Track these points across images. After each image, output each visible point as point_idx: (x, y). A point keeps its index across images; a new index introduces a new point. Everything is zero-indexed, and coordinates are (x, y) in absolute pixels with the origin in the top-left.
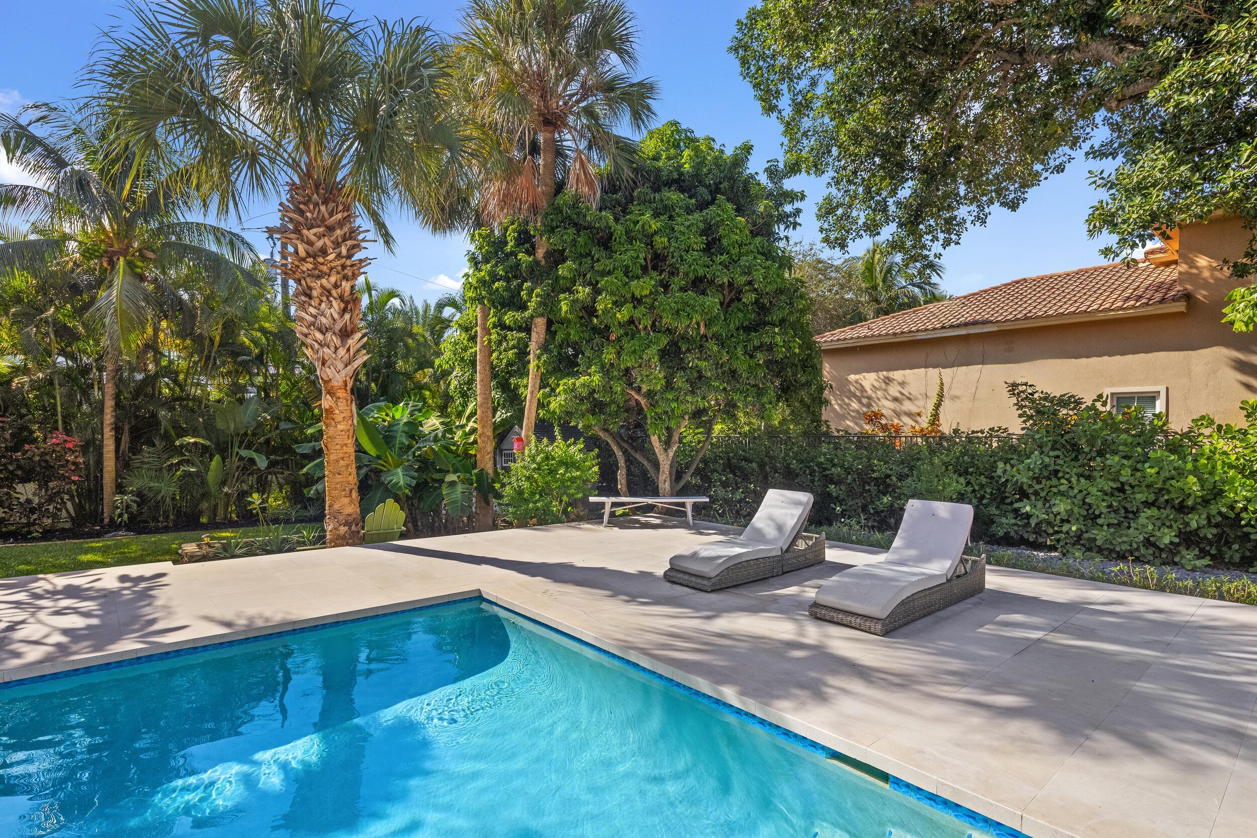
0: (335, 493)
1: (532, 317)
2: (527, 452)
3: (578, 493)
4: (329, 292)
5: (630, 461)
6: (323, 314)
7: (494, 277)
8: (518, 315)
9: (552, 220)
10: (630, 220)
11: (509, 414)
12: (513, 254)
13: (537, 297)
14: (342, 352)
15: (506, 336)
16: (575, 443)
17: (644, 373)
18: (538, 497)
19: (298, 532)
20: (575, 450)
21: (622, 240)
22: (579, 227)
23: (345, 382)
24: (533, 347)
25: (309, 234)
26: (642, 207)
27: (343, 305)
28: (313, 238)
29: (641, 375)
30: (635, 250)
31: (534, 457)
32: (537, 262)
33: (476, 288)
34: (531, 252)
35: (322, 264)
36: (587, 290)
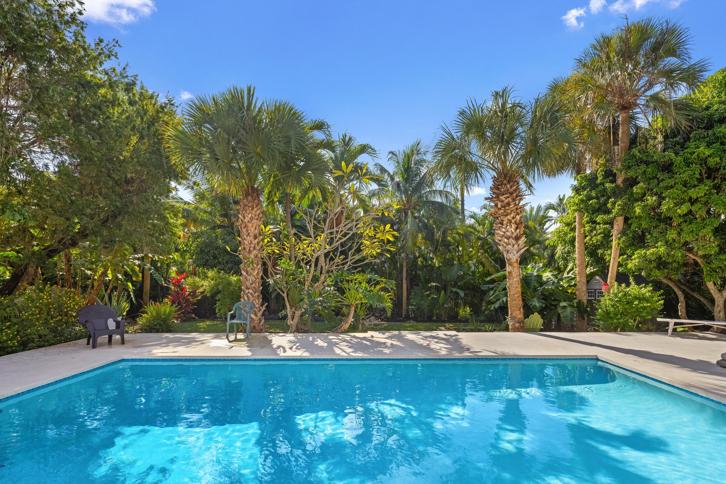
0: (513, 308)
1: (615, 217)
2: (611, 291)
3: (648, 316)
4: (511, 221)
5: (687, 297)
6: (508, 231)
7: (590, 198)
8: (606, 217)
9: (629, 163)
10: (687, 152)
11: (595, 269)
12: (602, 184)
13: (618, 206)
14: (516, 246)
15: (595, 227)
16: (645, 287)
17: (700, 244)
18: (619, 316)
19: (484, 326)
20: (646, 291)
21: (681, 166)
22: (647, 163)
23: (517, 260)
24: (615, 232)
25: (502, 198)
26: (697, 142)
27: (516, 226)
28: (504, 199)
29: (698, 245)
30: (692, 170)
31: (616, 294)
32: (618, 186)
33: (577, 204)
34: (613, 181)
35: (508, 210)
36: (654, 198)
